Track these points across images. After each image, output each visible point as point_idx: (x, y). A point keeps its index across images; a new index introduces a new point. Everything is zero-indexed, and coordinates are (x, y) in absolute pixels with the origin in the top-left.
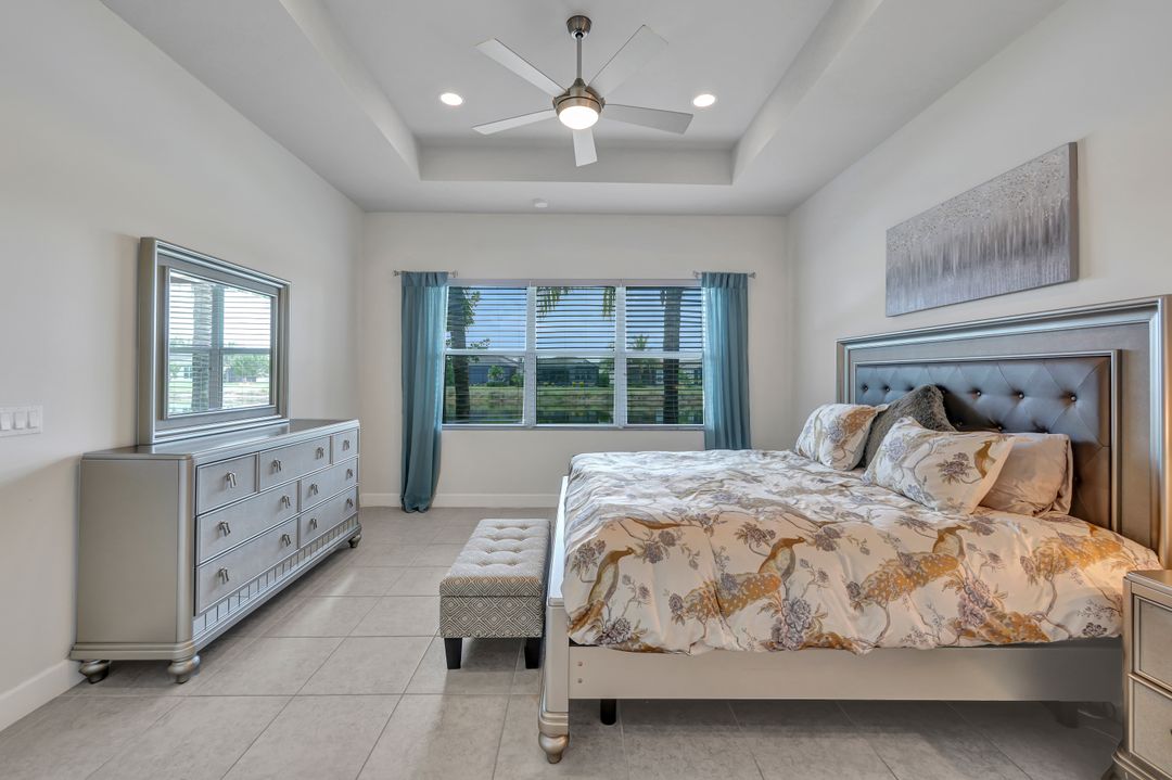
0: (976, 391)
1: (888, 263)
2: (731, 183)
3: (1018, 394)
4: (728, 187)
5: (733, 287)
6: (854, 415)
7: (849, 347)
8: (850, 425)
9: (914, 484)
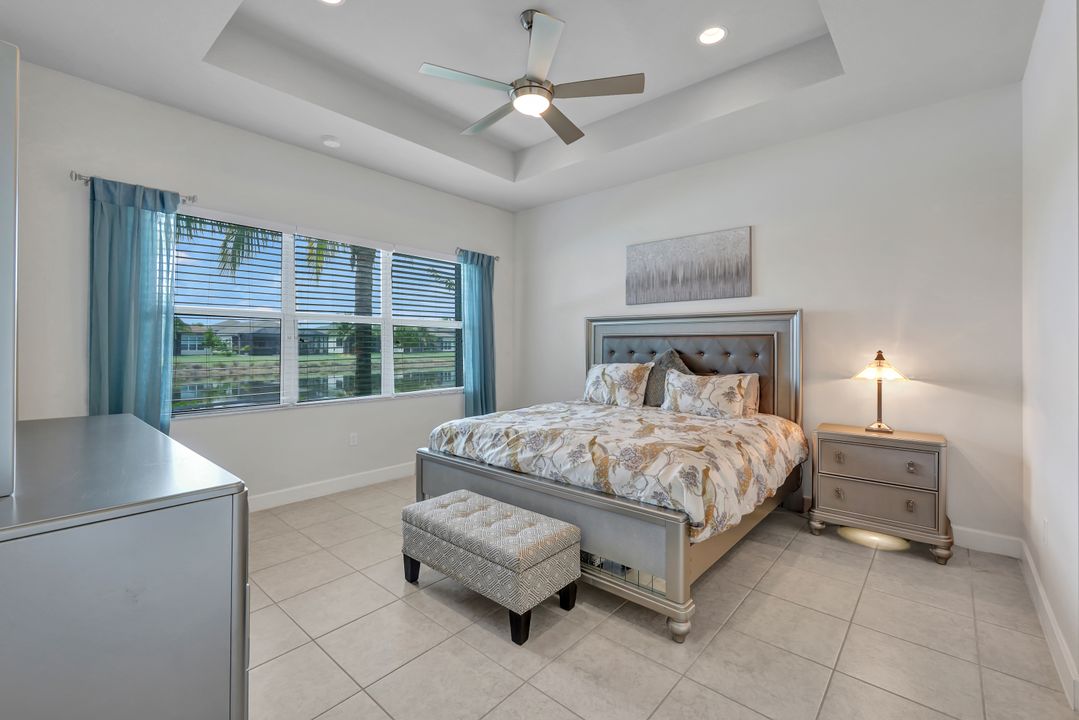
0: (701, 353)
1: (628, 269)
2: (514, 181)
3: (727, 354)
4: (509, 183)
5: (484, 265)
6: (637, 370)
7: (594, 324)
8: (637, 377)
9: (711, 407)
